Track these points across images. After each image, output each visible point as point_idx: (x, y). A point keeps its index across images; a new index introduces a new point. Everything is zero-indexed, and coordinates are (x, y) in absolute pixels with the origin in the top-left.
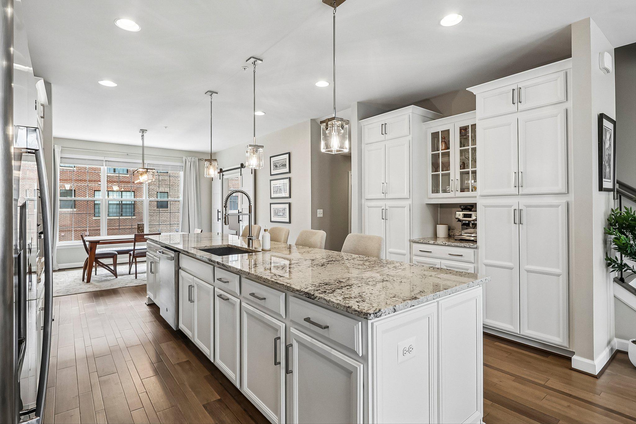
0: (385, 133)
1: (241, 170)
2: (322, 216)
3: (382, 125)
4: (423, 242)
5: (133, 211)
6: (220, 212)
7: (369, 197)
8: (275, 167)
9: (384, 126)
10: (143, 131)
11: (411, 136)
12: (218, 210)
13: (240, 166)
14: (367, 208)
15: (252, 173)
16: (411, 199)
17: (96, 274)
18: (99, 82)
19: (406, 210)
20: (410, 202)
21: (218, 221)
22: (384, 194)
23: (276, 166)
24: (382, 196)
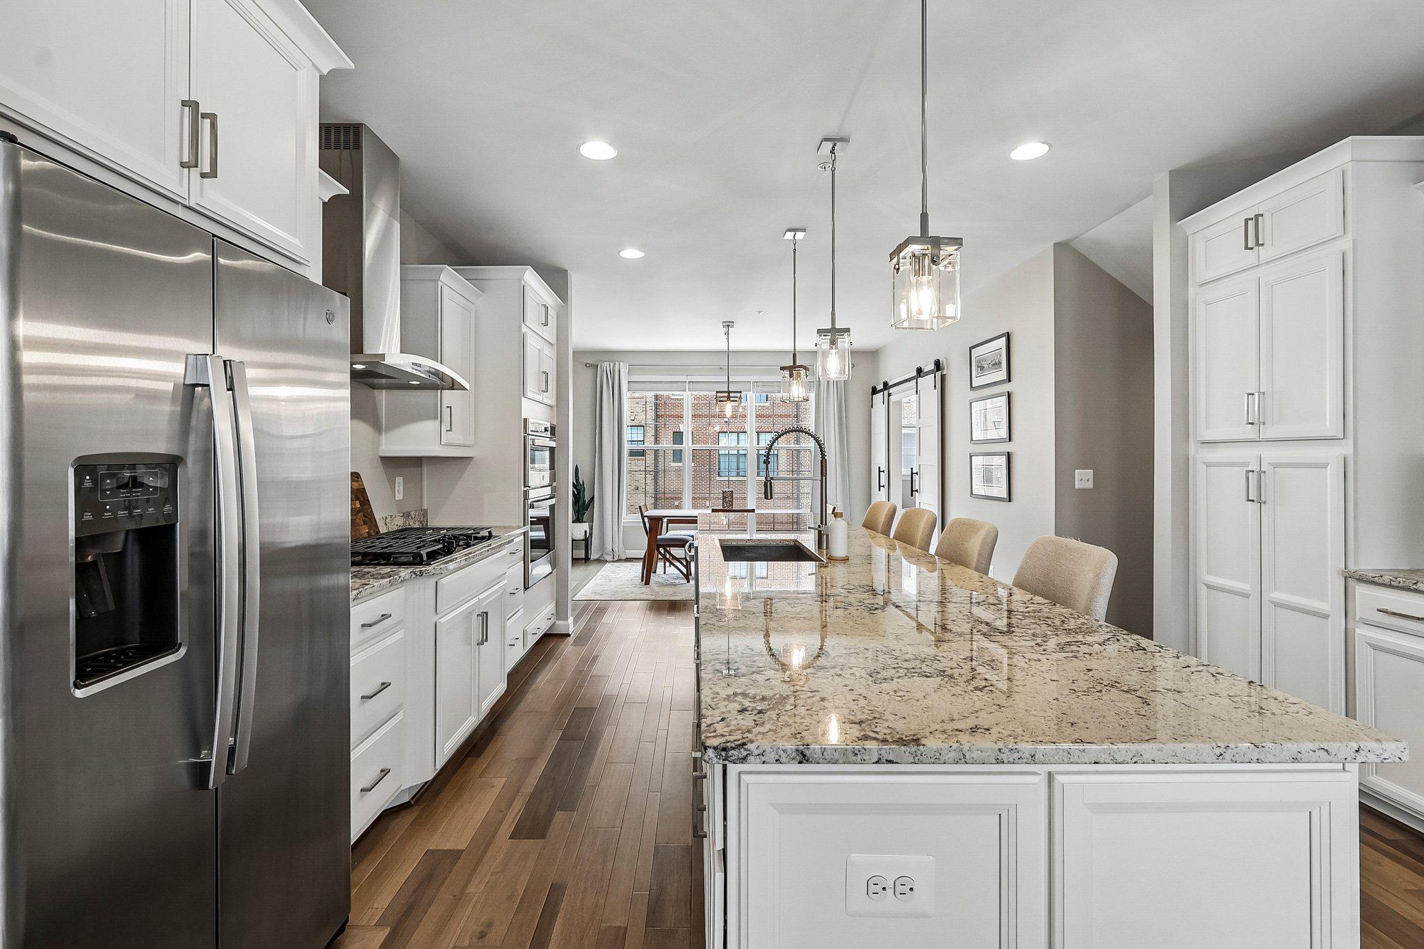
0: (1258, 244)
1: (917, 383)
2: (1090, 485)
3: (1247, 221)
4: (1393, 583)
5: (776, 467)
6: (883, 471)
7: (1209, 436)
8: (979, 369)
9: (1254, 223)
10: (728, 325)
11: (1350, 236)
12: (879, 468)
13: (914, 374)
14: (1202, 469)
15: (935, 386)
16: (1350, 441)
17: (665, 573)
18: (621, 254)
19: (1332, 476)
20: (1346, 448)
21: (879, 490)
22: (1256, 427)
23: (982, 368)
24: (1250, 432)
